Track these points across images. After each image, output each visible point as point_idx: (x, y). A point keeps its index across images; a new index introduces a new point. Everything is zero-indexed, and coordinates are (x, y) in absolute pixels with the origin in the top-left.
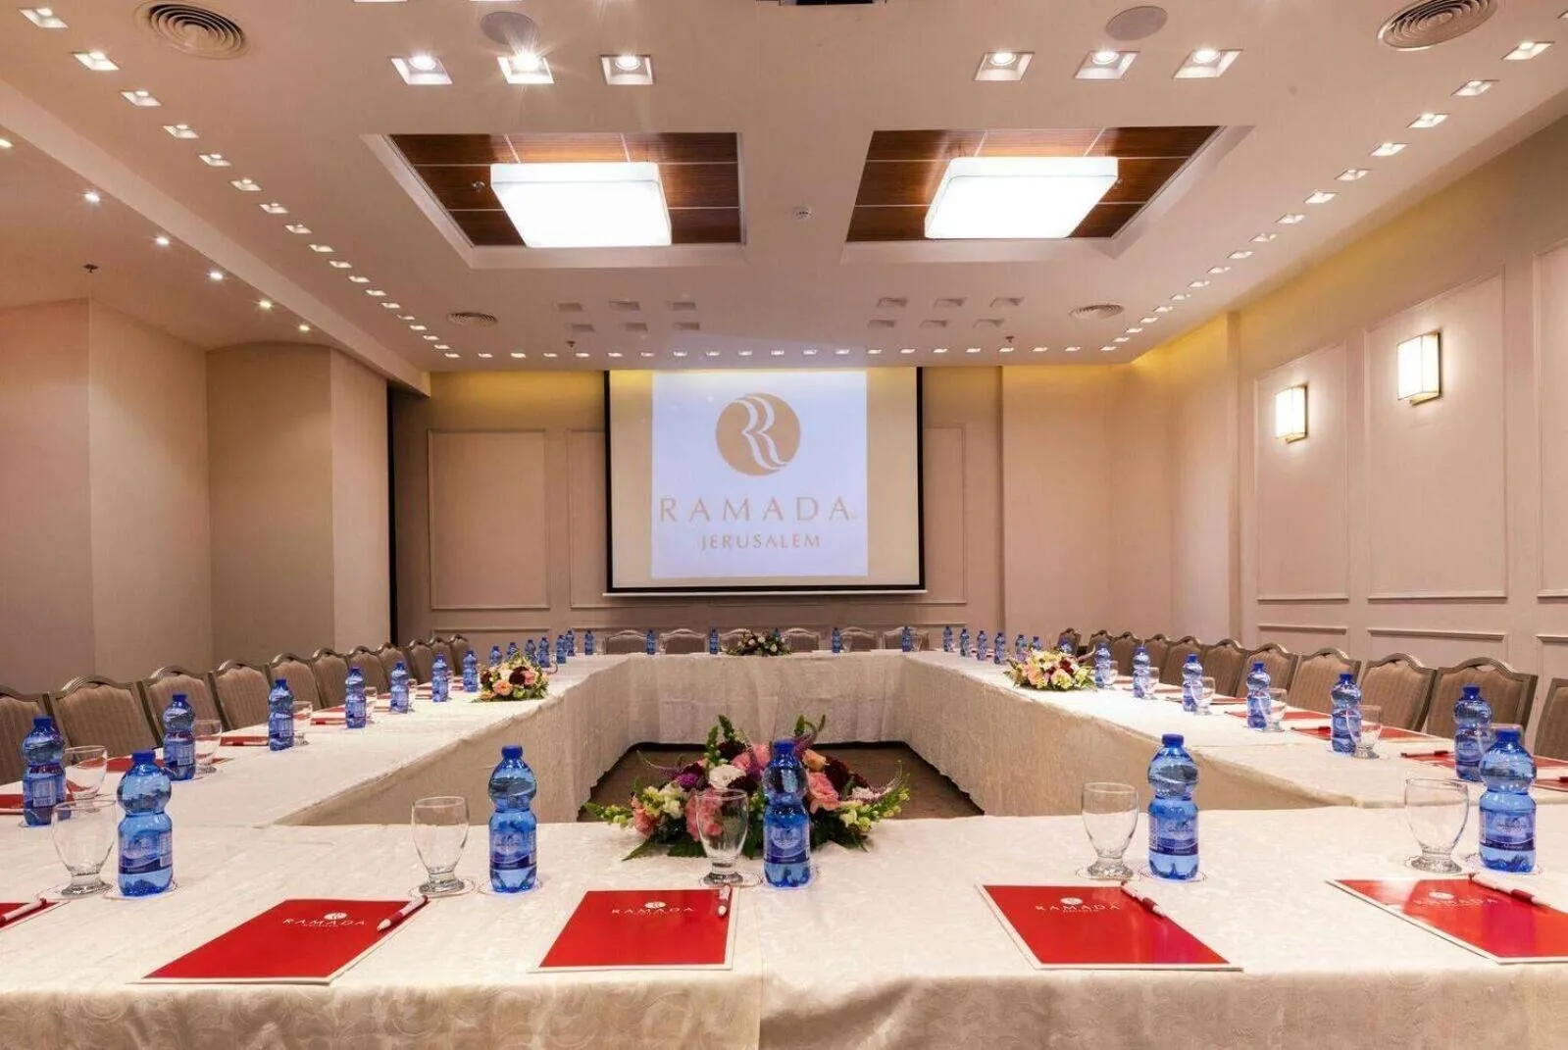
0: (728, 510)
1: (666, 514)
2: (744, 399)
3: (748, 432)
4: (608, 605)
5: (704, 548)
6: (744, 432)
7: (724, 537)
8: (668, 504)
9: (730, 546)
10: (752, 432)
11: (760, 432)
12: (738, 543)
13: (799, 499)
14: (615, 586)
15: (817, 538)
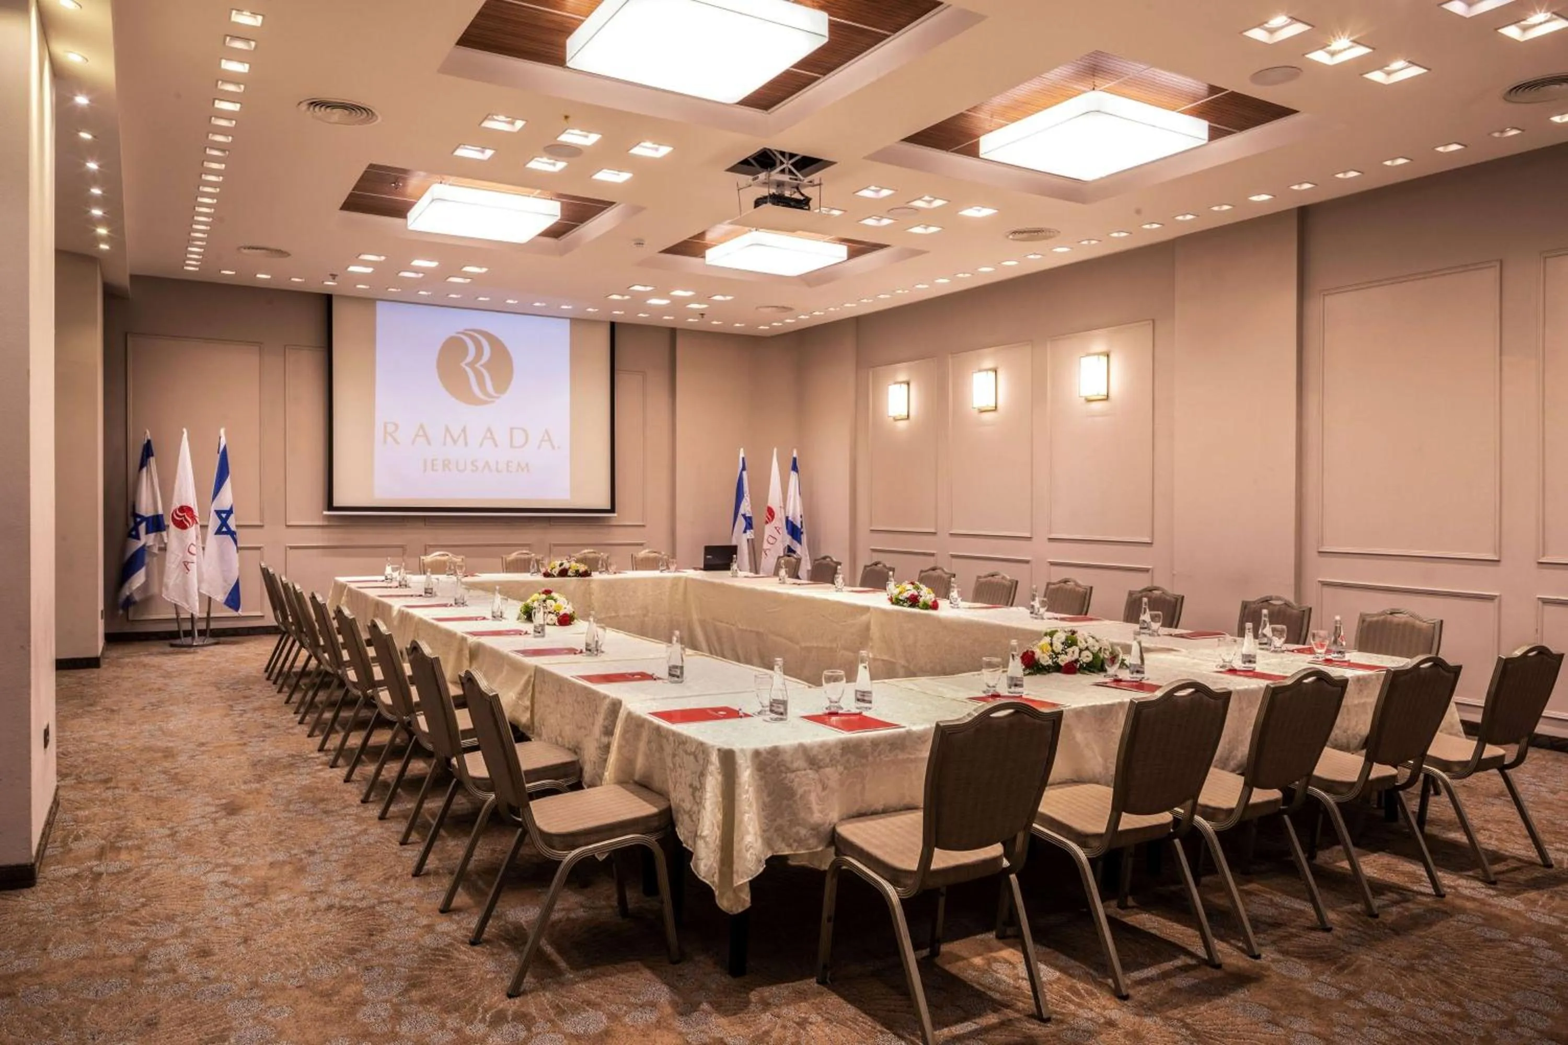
0: (448, 435)
1: (389, 439)
2: (463, 333)
3: (467, 365)
4: (326, 523)
5: (425, 470)
6: (463, 365)
7: (444, 462)
8: (391, 428)
9: (450, 470)
10: (471, 365)
11: (478, 365)
12: (457, 467)
13: (512, 429)
14: (335, 504)
15: (527, 465)
